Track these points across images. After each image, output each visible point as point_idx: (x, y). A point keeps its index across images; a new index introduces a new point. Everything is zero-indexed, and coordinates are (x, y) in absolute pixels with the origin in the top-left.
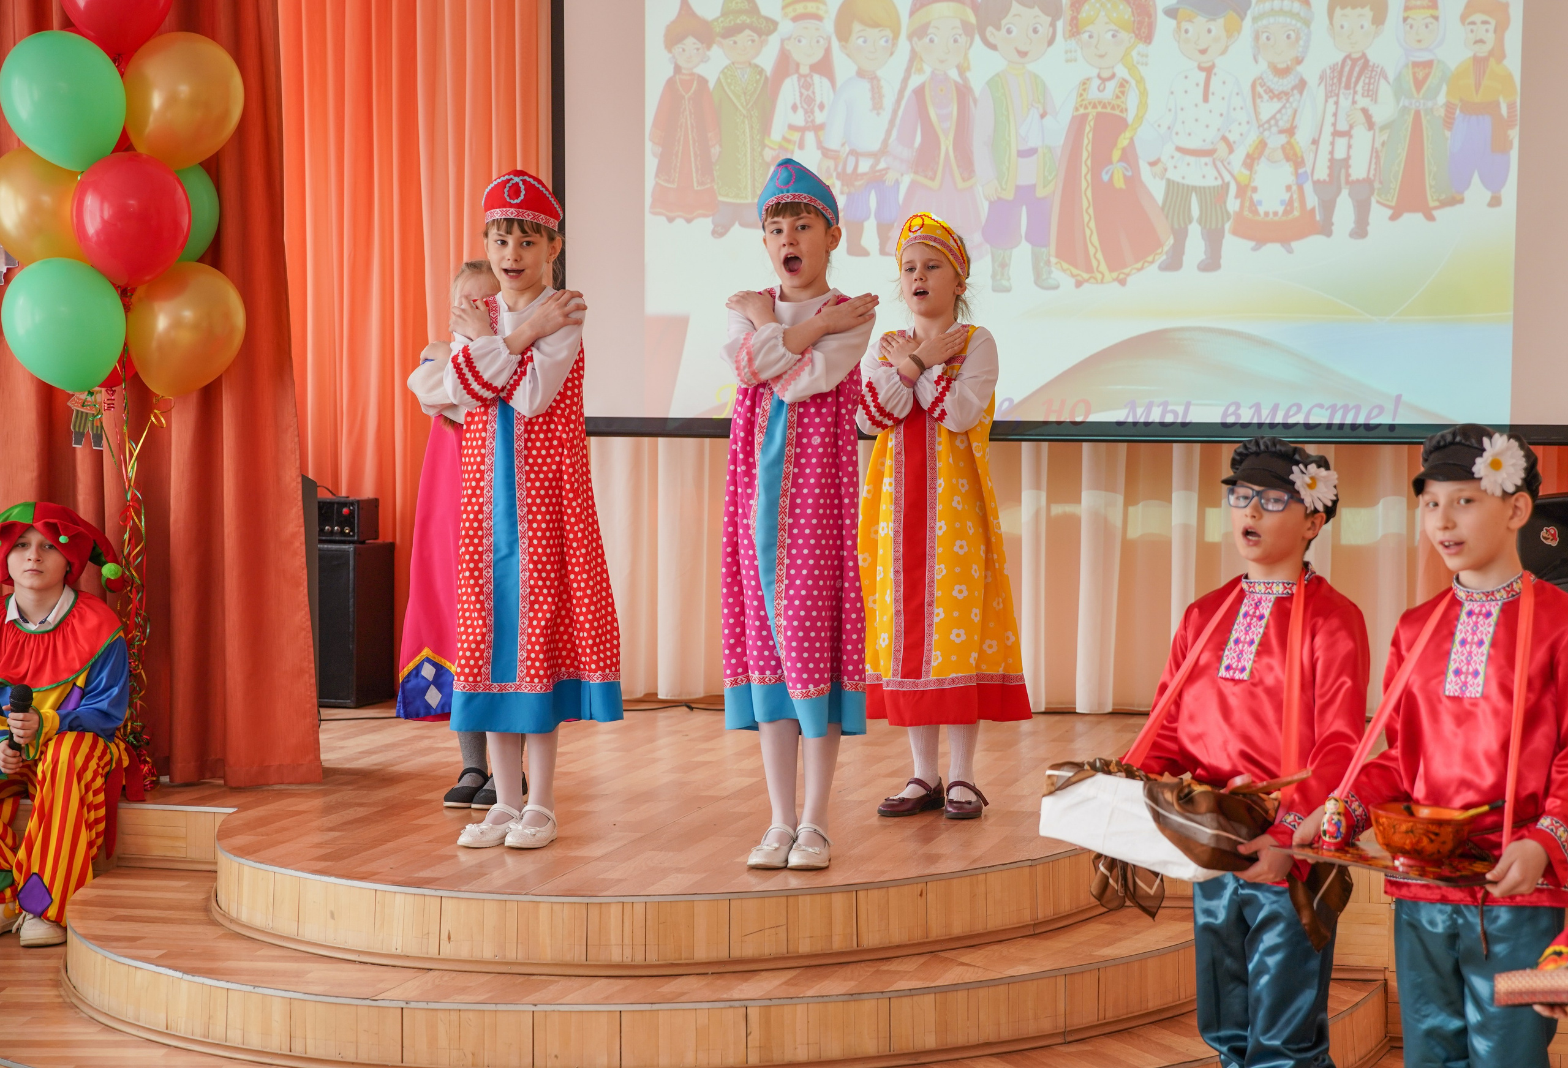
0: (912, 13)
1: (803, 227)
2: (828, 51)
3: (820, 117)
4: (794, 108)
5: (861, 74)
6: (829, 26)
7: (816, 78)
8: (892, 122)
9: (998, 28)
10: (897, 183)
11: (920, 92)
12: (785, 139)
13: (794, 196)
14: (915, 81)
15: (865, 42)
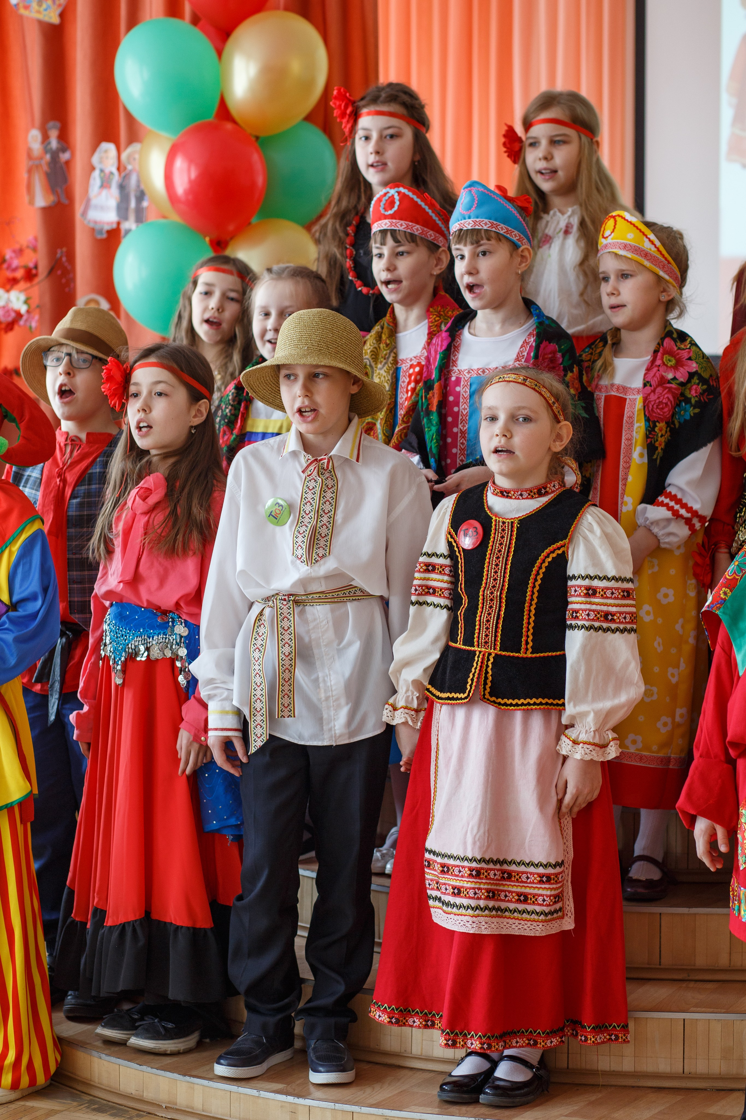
1: (484, 253)
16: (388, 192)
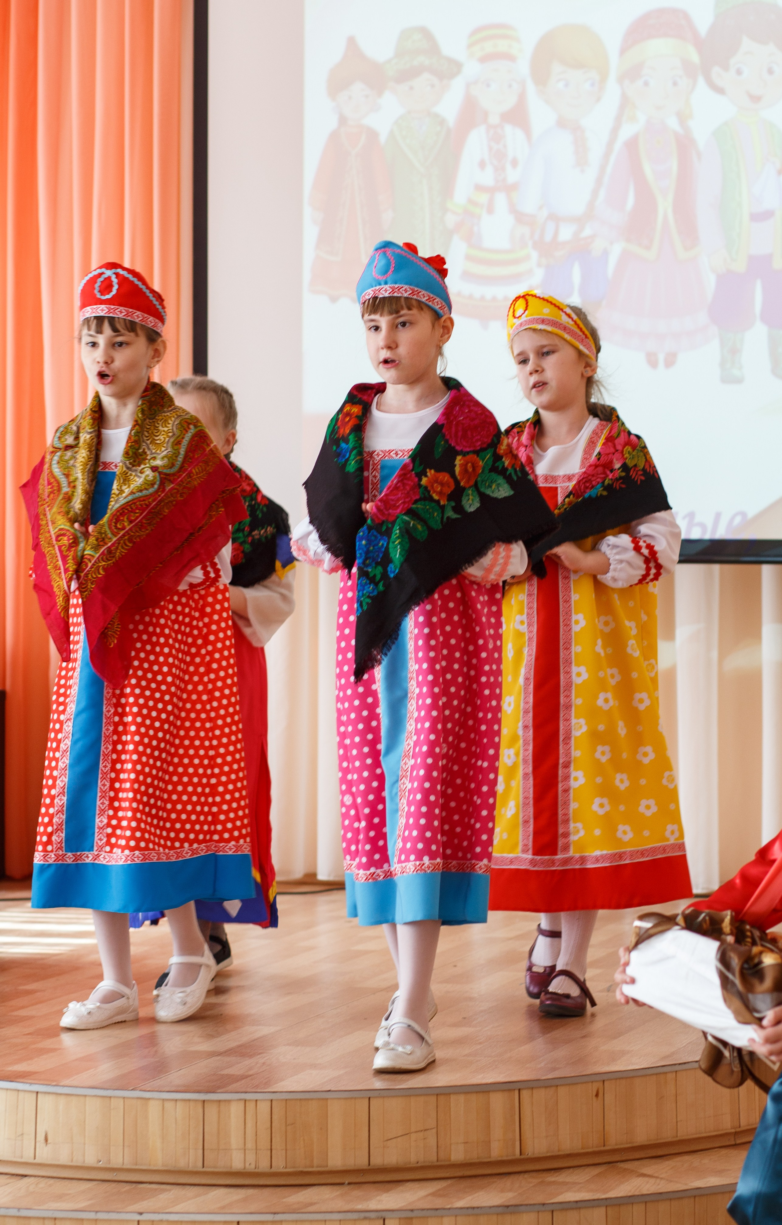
0: (623, 51)
2: (522, 98)
3: (512, 175)
4: (482, 165)
5: (561, 123)
6: (523, 67)
7: (509, 129)
8: (599, 181)
9: (726, 68)
10: (606, 253)
11: (632, 145)
12: (471, 201)
13: (393, 289)
14: (627, 132)
15: (567, 85)
16: (103, 273)
